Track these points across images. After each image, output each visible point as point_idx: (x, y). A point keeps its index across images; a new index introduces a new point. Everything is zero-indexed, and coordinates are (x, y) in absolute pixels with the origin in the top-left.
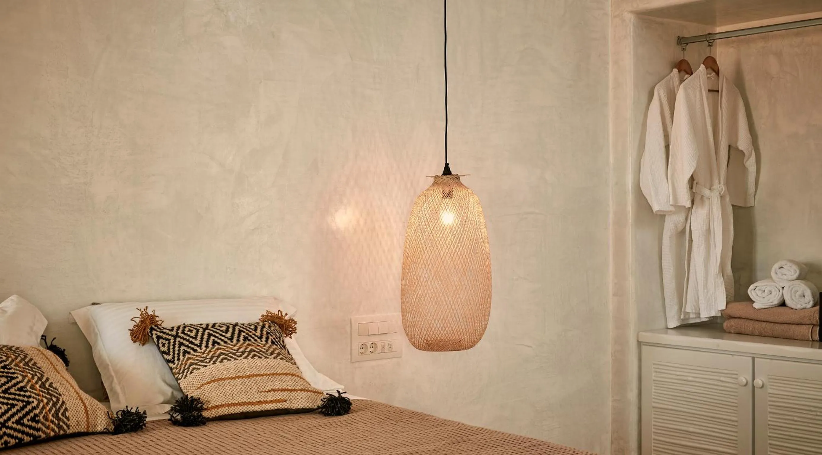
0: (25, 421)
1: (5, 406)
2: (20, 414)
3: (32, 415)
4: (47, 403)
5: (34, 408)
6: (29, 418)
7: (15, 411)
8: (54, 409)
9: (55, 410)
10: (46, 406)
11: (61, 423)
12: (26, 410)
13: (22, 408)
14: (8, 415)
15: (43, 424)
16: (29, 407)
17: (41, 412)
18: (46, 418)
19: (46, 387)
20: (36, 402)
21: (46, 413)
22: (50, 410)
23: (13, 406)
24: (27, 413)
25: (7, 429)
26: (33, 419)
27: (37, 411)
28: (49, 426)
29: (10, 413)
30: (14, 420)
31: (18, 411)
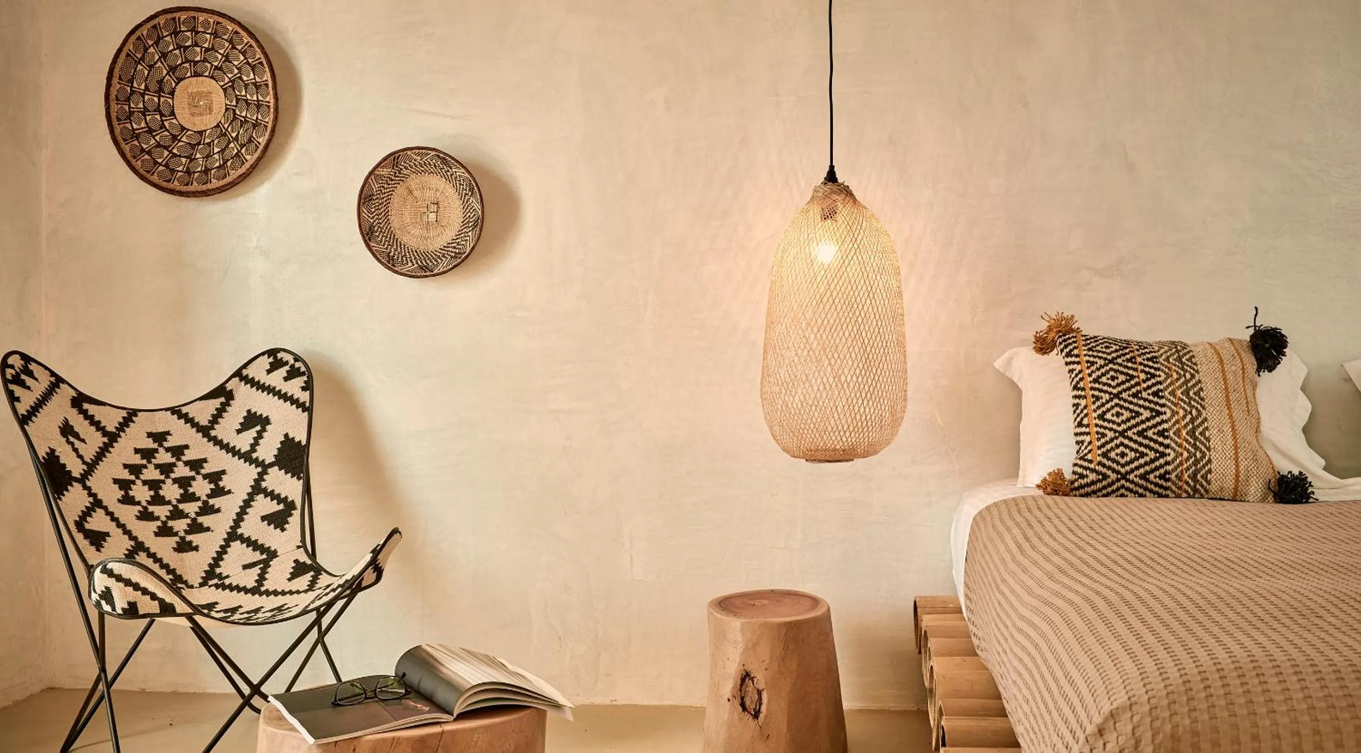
0: (1151, 477)
1: (1133, 453)
2: (1147, 468)
3: (1162, 471)
4: (1187, 459)
5: (1167, 463)
6: (1158, 475)
7: (1143, 462)
8: (1193, 468)
9: (1195, 470)
10: (1184, 462)
11: (1198, 486)
12: (1157, 463)
13: (1152, 461)
14: (1133, 466)
15: (1174, 483)
16: (1162, 461)
17: (1173, 470)
18: (1179, 477)
19: (1195, 435)
20: (1173, 455)
21: (1182, 471)
22: (1188, 469)
23: (1143, 455)
24: (1157, 469)
25: (1126, 482)
26: (1162, 477)
27: (1169, 468)
28: (1181, 487)
29: (1136, 464)
30: (1137, 473)
31: (1146, 464)
